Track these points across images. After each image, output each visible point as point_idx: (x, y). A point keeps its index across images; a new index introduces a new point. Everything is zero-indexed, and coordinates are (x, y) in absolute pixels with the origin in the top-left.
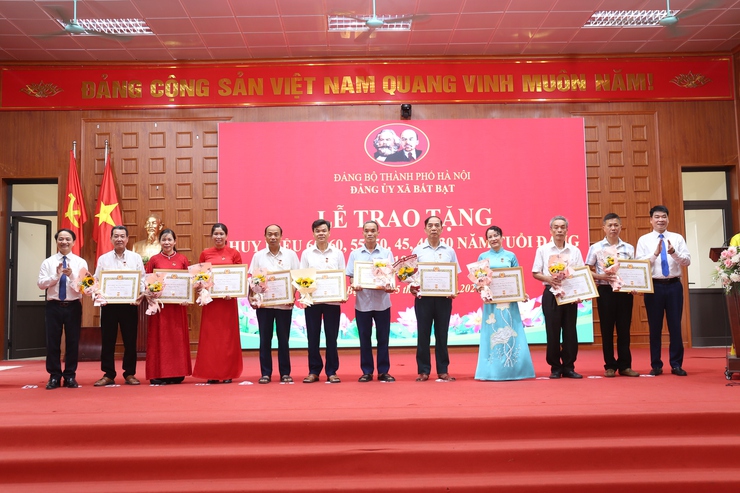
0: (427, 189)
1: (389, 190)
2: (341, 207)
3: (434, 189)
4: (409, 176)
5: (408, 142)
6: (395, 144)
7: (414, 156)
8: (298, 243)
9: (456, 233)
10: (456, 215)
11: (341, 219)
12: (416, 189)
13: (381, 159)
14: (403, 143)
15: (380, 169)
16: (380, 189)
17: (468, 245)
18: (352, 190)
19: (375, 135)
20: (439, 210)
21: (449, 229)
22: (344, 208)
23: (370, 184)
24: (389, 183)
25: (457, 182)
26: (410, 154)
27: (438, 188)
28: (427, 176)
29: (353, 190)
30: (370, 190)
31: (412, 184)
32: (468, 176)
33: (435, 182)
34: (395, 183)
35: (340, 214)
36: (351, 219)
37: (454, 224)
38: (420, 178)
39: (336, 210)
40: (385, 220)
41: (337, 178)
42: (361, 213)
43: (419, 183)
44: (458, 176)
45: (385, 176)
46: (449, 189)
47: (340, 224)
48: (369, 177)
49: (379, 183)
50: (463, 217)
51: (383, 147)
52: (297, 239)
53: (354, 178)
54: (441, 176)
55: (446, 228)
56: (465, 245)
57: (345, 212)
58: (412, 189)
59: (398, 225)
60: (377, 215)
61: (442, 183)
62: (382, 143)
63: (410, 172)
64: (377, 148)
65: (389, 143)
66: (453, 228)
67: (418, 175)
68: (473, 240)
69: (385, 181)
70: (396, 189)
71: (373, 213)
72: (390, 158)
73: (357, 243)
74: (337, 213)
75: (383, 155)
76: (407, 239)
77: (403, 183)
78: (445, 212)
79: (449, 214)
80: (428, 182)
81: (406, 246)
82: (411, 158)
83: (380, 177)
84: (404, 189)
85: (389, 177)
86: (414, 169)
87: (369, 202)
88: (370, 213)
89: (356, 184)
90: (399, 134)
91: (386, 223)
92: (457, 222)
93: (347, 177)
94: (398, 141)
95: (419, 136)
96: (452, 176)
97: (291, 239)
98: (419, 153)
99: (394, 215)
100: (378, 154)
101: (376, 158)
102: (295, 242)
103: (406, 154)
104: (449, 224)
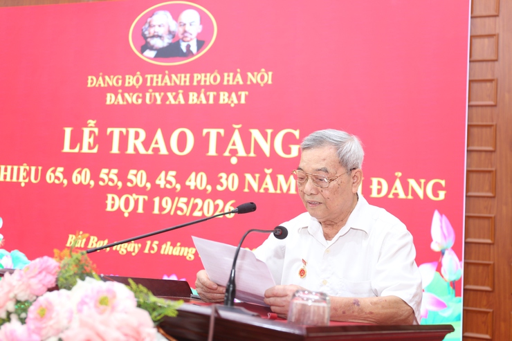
0: (207, 98)
1: (155, 99)
2: (92, 122)
3: (217, 98)
4: (182, 79)
5: (188, 28)
6: (170, 32)
7: (194, 49)
8: (37, 171)
9: (244, 166)
10: (246, 139)
11: (91, 140)
12: (193, 98)
13: (150, 54)
14: (181, 30)
15: (146, 68)
16: (144, 98)
17: (260, 187)
18: (108, 99)
19: (144, 21)
20: (222, 131)
21: (234, 161)
22: (96, 125)
23: (132, 90)
24: (157, 89)
25: (253, 89)
26: (188, 47)
27: (224, 98)
28: (209, 79)
29: (110, 99)
30: (132, 99)
31: (187, 90)
32: (269, 78)
33: (220, 88)
34: (165, 89)
35: (91, 132)
36: (103, 140)
37: (242, 153)
38: (199, 82)
39: (86, 126)
40: (146, 144)
41: (92, 81)
42: (116, 132)
43: (197, 89)
44: (254, 78)
45: (152, 79)
46: (239, 98)
47: (90, 148)
48: (131, 81)
49: (143, 89)
50: (255, 141)
51: (154, 36)
52: (37, 165)
53: (112, 81)
54: (229, 79)
55: (229, 158)
56: (255, 186)
57: (96, 130)
58: (186, 98)
59: (164, 151)
60: (137, 136)
61: (230, 89)
62: (152, 30)
63: (185, 73)
64: (145, 38)
65: (161, 31)
66: (239, 158)
67: (197, 77)
68: (268, 179)
69: (151, 87)
70: (165, 98)
71: (132, 131)
72: (162, 53)
73: (108, 174)
74: (86, 131)
75: (152, 48)
76: (174, 173)
77: (175, 88)
78: (229, 133)
79: (236, 137)
80: (210, 88)
81: (170, 183)
82: (189, 53)
83: (145, 80)
84: (175, 98)
85: (157, 80)
86: (191, 69)
87: (127, 116)
88: (127, 132)
89: (113, 90)
90: (176, 17)
91: (147, 149)
92: (247, 150)
93: (104, 80)
94: (174, 26)
95: (204, 20)
96: (245, 78)
97: (30, 165)
98: (201, 44)
99: (159, 135)
100: (145, 47)
101: (142, 51)
102: (33, 169)
103: (183, 46)
104: (234, 152)
